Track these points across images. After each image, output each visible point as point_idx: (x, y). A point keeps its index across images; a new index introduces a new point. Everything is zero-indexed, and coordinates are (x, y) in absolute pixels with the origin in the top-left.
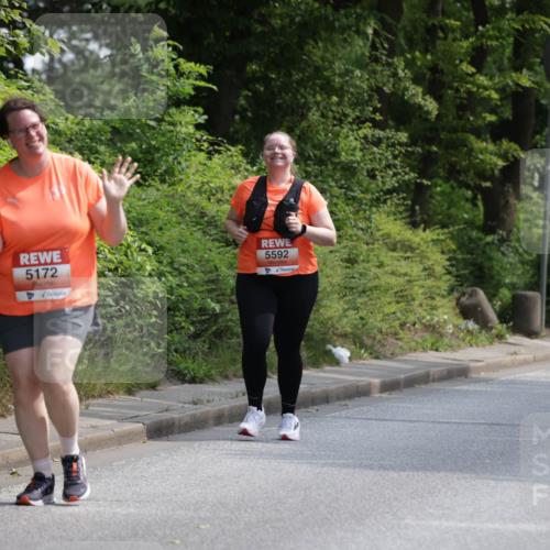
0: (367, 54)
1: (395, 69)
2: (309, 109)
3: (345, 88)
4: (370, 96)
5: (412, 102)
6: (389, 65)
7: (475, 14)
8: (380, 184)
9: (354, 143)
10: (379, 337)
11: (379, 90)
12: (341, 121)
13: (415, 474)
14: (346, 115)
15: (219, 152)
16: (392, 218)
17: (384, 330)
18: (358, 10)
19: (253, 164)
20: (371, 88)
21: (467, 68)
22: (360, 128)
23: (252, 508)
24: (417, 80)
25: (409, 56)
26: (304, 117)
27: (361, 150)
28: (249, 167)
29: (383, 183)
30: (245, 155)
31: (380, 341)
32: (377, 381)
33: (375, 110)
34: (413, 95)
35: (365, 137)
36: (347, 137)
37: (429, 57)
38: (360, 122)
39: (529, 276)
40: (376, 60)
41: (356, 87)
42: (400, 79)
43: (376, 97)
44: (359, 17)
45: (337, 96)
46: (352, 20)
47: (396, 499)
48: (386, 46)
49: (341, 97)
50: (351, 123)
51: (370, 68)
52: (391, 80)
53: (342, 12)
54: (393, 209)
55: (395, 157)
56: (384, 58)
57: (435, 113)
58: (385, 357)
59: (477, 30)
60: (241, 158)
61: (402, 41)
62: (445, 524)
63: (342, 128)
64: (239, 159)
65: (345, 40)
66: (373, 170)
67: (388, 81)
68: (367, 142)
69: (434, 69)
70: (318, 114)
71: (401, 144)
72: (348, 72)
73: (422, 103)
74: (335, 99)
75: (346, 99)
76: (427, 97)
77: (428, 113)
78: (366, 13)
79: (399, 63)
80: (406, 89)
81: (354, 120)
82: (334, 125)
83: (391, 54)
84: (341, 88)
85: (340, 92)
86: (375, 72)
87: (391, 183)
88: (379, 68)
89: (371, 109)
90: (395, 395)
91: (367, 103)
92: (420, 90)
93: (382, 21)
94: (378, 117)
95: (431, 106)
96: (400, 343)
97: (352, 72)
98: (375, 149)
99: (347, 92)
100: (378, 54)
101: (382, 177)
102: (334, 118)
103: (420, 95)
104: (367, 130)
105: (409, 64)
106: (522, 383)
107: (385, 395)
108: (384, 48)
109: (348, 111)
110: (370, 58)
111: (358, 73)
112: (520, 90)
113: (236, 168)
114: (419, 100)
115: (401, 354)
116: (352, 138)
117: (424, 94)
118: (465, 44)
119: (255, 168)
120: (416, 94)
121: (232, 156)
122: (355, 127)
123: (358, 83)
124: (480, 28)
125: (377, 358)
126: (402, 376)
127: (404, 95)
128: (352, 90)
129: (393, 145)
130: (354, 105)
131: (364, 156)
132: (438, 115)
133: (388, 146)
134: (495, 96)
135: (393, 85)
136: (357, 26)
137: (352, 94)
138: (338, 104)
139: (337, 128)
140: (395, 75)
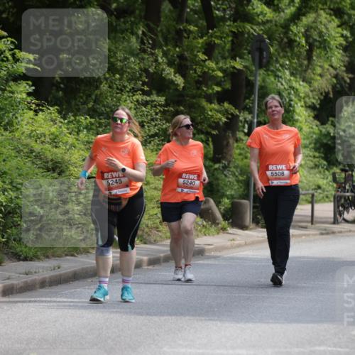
0: (139, 47)
1: (157, 57)
2: (101, 83)
3: (125, 69)
4: (141, 75)
5: (167, 78)
6: (152, 54)
7: (207, 22)
8: (147, 131)
9: (130, 105)
10: (146, 230)
11: (146, 71)
12: (122, 90)
13: (170, 318)
14: (125, 87)
15: (42, 111)
16: (155, 153)
17: (149, 225)
18: (133, 19)
19: (65, 119)
20: (141, 69)
21: (202, 56)
22: (134, 95)
23: (64, 342)
24: (170, 64)
25: (165, 49)
26: (97, 88)
27: (135, 109)
28: (62, 120)
29: (149, 130)
30: (59, 112)
31: (147, 233)
32: (145, 258)
33: (144, 84)
34: (168, 74)
35: (137, 101)
36: (126, 101)
37: (177, 49)
38: (134, 91)
39: (242, 190)
40: (144, 51)
41: (131, 68)
42: (159, 63)
43: (144, 75)
44: (133, 23)
45: (119, 75)
46: (128, 26)
47: (157, 335)
48: (151, 42)
49: (121, 75)
50: (128, 92)
51: (140, 56)
52: (154, 64)
53: (122, 20)
54: (155, 147)
55: (157, 114)
56: (149, 50)
57: (183, 85)
58: (150, 243)
59: (208, 32)
60: (57, 114)
61: (161, 39)
62: (190, 350)
63: (123, 95)
64: (55, 115)
65: (124, 38)
66: (142, 122)
67: (152, 65)
68: (139, 104)
69: (181, 57)
70: (107, 86)
71: (160, 105)
72: (126, 59)
73: (174, 79)
74: (118, 76)
75: (125, 76)
76: (177, 75)
77: (178, 85)
78: (137, 21)
79: (159, 53)
80: (163, 70)
81: (130, 90)
82: (117, 93)
83: (154, 47)
84: (122, 69)
85: (121, 72)
86: (143, 59)
87: (154, 130)
88: (146, 56)
89: (141, 83)
90: (156, 267)
91: (139, 79)
92: (173, 70)
93: (148, 26)
94: (146, 88)
95: (179, 80)
96: (160, 234)
97: (129, 59)
98: (144, 109)
99: (126, 71)
100: (145, 47)
101: (148, 126)
102: (118, 88)
103: (173, 73)
104: (138, 97)
105: (165, 54)
106: (238, 258)
107: (150, 267)
108: (149, 43)
109: (126, 84)
110: (140, 50)
111: (132, 59)
112: (235, 71)
113: (53, 121)
114: (172, 77)
115: (161, 241)
116: (128, 101)
117: (175, 73)
118: (201, 41)
119: (66, 121)
120: (170, 73)
121: (51, 113)
122: (131, 94)
123: (133, 66)
124: (210, 31)
125: (145, 243)
126: (162, 255)
127: (162, 74)
128: (128, 70)
129: (155, 106)
130: (130, 80)
131: (136, 113)
132: (184, 87)
133: (152, 106)
134: (220, 74)
135: (155, 68)
136: (132, 29)
137: (128, 73)
138: (120, 79)
139: (119, 95)
140: (156, 61)
